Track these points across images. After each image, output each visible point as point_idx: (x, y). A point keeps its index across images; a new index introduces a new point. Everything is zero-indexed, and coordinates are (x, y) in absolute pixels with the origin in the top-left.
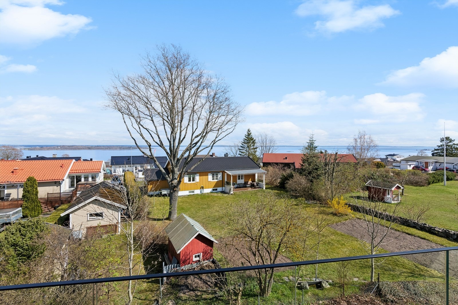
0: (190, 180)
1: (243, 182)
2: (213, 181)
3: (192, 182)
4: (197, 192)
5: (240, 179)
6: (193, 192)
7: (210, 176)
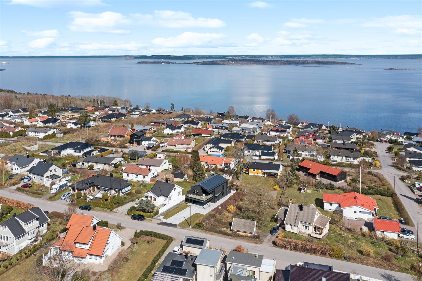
3: (254, 171)
4: (256, 175)
5: (272, 174)
7: (260, 170)
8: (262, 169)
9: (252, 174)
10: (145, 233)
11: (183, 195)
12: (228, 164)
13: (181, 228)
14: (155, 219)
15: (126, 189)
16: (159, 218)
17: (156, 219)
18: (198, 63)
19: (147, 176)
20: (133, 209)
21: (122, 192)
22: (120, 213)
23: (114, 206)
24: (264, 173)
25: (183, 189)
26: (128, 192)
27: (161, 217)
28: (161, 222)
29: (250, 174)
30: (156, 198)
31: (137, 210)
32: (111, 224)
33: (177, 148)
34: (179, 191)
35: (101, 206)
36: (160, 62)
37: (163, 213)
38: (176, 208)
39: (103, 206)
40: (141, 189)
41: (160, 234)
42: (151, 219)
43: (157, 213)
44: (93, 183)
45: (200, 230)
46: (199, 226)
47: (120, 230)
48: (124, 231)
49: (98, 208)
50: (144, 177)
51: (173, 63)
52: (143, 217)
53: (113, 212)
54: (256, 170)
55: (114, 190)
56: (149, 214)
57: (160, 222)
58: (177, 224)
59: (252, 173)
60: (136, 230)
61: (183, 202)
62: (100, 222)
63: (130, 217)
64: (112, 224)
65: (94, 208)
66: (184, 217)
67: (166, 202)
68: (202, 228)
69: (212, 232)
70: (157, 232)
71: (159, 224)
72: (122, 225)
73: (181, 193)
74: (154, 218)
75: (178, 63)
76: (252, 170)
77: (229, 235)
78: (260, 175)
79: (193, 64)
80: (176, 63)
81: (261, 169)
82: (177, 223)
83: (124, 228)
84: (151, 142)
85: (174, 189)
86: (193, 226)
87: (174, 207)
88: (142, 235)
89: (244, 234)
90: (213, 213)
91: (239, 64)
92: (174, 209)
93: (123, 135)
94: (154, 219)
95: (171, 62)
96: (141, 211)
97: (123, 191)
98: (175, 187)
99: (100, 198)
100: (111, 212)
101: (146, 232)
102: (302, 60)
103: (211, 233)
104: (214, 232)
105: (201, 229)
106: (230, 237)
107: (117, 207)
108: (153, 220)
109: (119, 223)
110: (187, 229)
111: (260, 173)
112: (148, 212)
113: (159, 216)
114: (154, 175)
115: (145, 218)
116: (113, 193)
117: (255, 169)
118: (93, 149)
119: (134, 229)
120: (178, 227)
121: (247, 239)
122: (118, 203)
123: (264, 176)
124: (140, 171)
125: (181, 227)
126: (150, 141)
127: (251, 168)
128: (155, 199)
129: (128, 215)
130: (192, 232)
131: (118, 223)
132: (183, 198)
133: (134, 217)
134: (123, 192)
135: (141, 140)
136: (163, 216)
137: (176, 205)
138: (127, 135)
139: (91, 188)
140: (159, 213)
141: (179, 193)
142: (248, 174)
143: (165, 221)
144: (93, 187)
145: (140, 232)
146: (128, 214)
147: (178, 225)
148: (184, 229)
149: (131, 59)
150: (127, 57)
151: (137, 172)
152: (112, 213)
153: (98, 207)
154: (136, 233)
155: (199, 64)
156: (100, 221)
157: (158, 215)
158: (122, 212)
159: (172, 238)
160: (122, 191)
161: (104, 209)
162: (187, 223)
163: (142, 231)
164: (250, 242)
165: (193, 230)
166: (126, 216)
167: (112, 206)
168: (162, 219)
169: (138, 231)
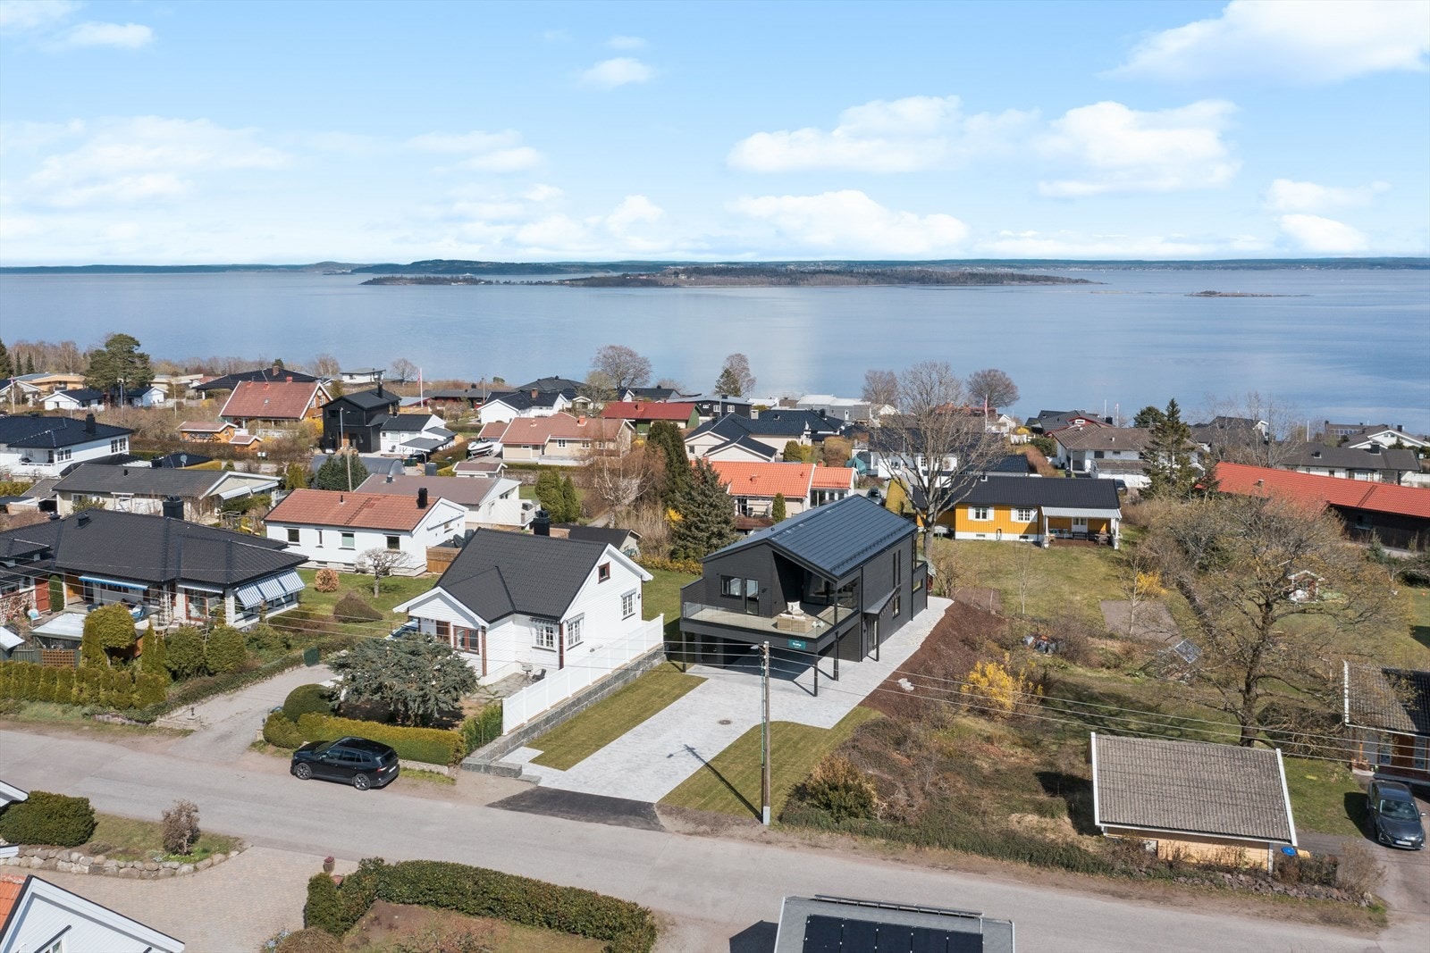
0: (978, 516)
1: (1086, 531)
2: (1021, 521)
3: (981, 519)
4: (991, 536)
5: (1077, 524)
6: (984, 536)
7: (1014, 514)
8: (1023, 507)
9: (972, 536)
10: (404, 879)
11: (648, 615)
12: (832, 495)
13: (690, 827)
14: (477, 768)
15: (272, 589)
16: (511, 759)
17: (488, 769)
18: (574, 283)
19: (408, 532)
20: (308, 701)
21: (240, 608)
22: (209, 735)
23: (174, 690)
24: (1037, 528)
25: (648, 577)
26: (286, 609)
27: (522, 757)
28: (528, 787)
29: (958, 535)
30: (475, 633)
31: (336, 712)
32: (118, 822)
33: (549, 457)
34: (626, 589)
35: (75, 691)
36: (445, 279)
37: (534, 728)
38: (617, 695)
39: (85, 695)
40: (377, 601)
41: (537, 884)
42: (445, 770)
43: (489, 727)
44: (44, 554)
45: (844, 840)
46: (828, 806)
47: (186, 868)
48: (221, 874)
49: (53, 710)
50: (393, 542)
51: (489, 283)
52: (389, 755)
53: (160, 729)
54: (991, 513)
55: (187, 591)
56: (429, 733)
57: (515, 788)
58: (654, 799)
59: (970, 527)
60: (329, 864)
61: (657, 662)
62: (15, 802)
63: (287, 763)
64: (128, 822)
65: (22, 708)
66: (691, 750)
67: (549, 659)
68: (862, 823)
69: (945, 846)
70: (509, 869)
71: (513, 804)
72: (205, 824)
73: (637, 606)
74: (466, 761)
75: (506, 283)
76: (972, 512)
77: (1094, 866)
78: (1016, 537)
79: (556, 284)
80: (497, 282)
81: (1020, 508)
82: (649, 790)
83: (226, 845)
84: (424, 435)
85: (595, 572)
86: (779, 806)
87: (603, 686)
88: (380, 903)
89: (1207, 851)
90: (876, 715)
91: (713, 283)
92: (602, 704)
93: (289, 413)
94: (468, 767)
95: (480, 281)
96: (367, 718)
97: (250, 596)
98: (602, 561)
99: (73, 643)
100: (142, 733)
101: (411, 874)
102: (919, 272)
103: (935, 853)
104: (965, 849)
105: (853, 831)
106: (1100, 881)
107: (187, 699)
108: (463, 776)
109: (180, 812)
110: (739, 831)
111: (1012, 528)
112: (425, 720)
113: (505, 750)
114: (450, 536)
115: (400, 762)
116: (178, 612)
117: (986, 506)
118: (126, 451)
119: (309, 849)
120: (663, 820)
121: (1245, 891)
122: (202, 670)
123: (1038, 544)
124: (366, 511)
125: (687, 819)
126: (419, 430)
127: (965, 504)
128: (471, 640)
129: (271, 748)
130: (792, 855)
131: (172, 807)
132: (652, 635)
133: (311, 763)
134: (247, 603)
135: (378, 429)
136: (531, 745)
137: (617, 678)
138: (309, 413)
139: (30, 592)
140: (505, 733)
141: (627, 598)
142: (950, 535)
143: (552, 779)
144: (46, 588)
145: (356, 879)
146: (268, 740)
147: (660, 806)
148: (714, 832)
149: (344, 273)
150: (329, 268)
151: (351, 519)
152: (146, 738)
153: (47, 699)
154: (319, 886)
155: (578, 286)
156: (22, 797)
157: (499, 741)
158: (225, 728)
159: (644, 913)
160: (237, 599)
161: (93, 714)
162: (722, 786)
163: (378, 862)
164: (1288, 918)
165: (795, 835)
166: (255, 756)
167: (154, 690)
168: (531, 770)
169: (345, 869)
